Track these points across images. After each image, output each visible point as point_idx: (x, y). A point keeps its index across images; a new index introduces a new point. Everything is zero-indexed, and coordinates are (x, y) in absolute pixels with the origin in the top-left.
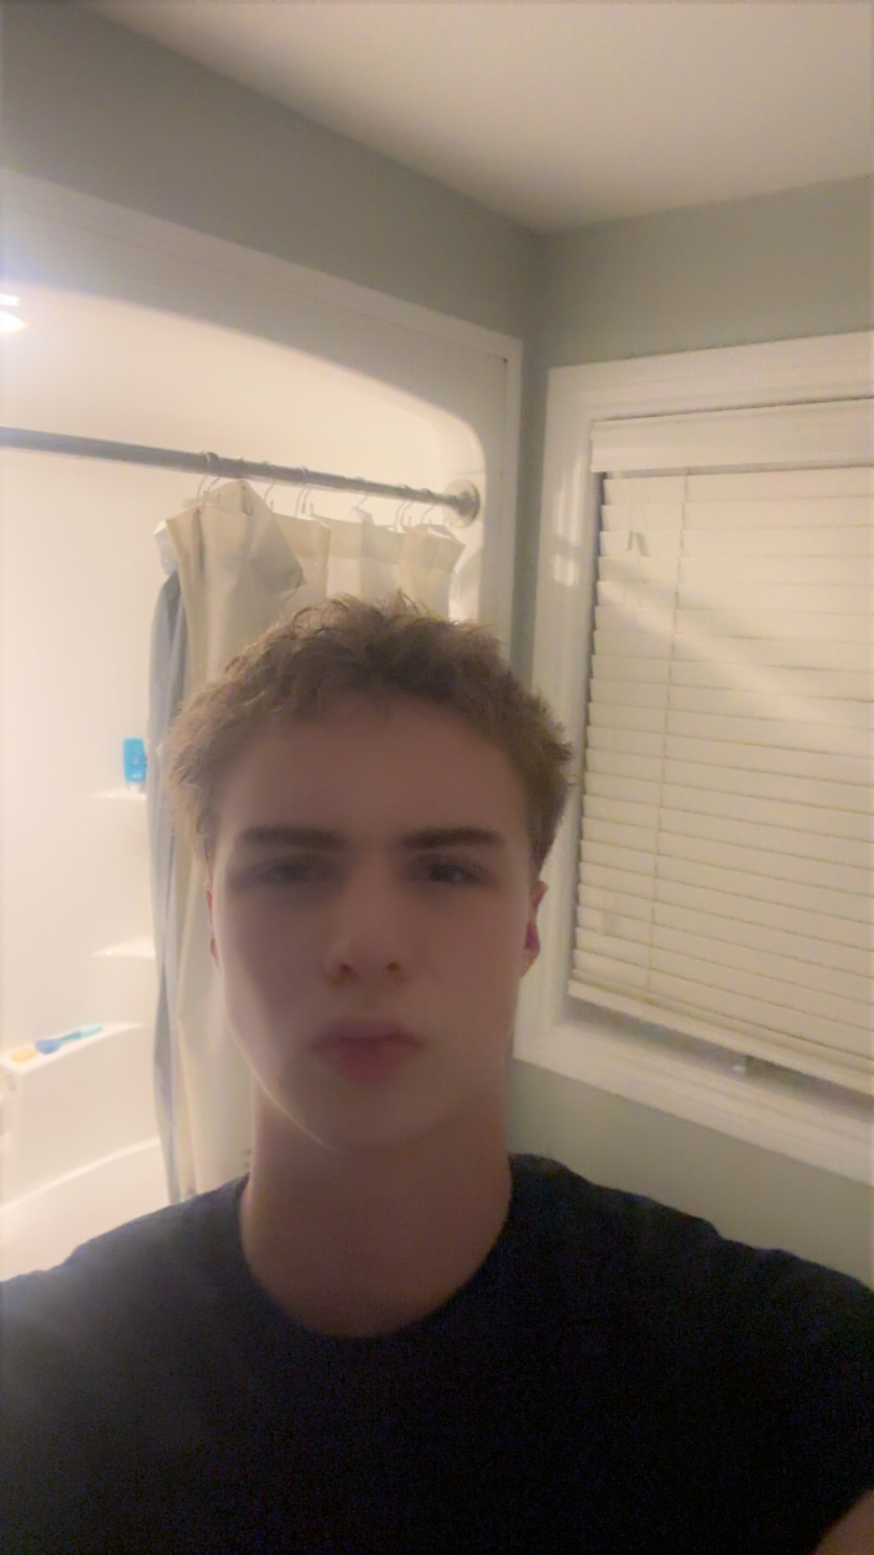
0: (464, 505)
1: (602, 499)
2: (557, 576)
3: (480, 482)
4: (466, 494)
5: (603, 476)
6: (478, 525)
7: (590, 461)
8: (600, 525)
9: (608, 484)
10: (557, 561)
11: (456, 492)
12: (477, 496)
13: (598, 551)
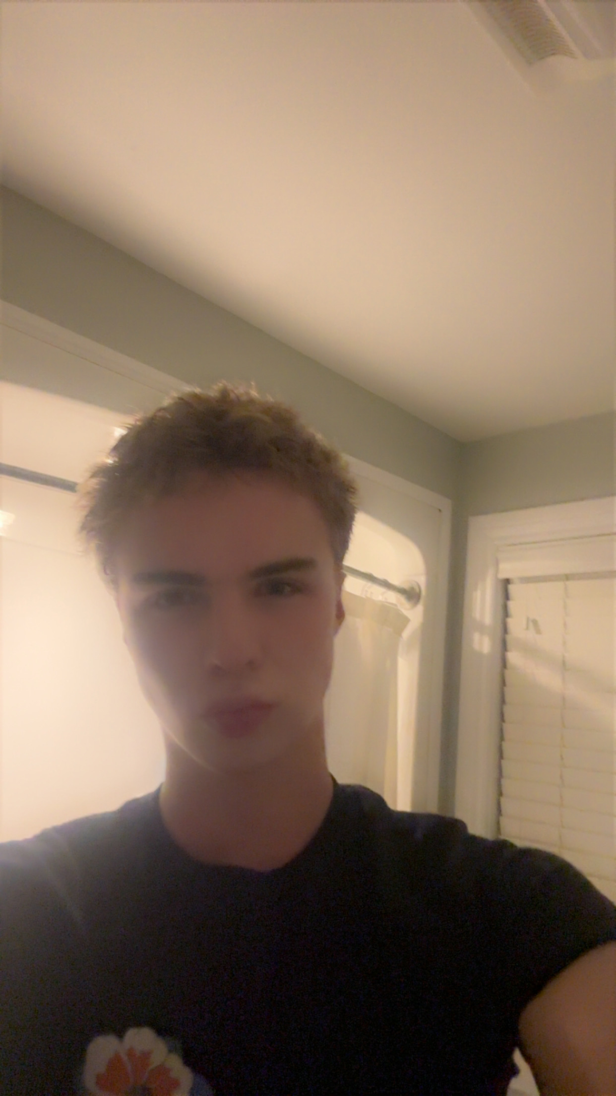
0: (411, 595)
1: (507, 596)
2: (476, 646)
3: (422, 581)
4: (413, 589)
5: (507, 582)
6: (420, 608)
7: (497, 571)
8: (506, 613)
9: (511, 587)
10: (476, 636)
11: (406, 586)
12: (420, 591)
13: (505, 630)
